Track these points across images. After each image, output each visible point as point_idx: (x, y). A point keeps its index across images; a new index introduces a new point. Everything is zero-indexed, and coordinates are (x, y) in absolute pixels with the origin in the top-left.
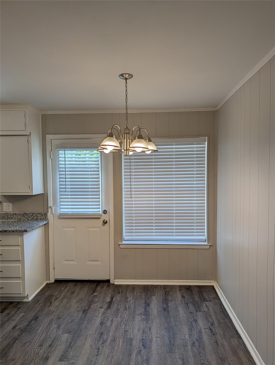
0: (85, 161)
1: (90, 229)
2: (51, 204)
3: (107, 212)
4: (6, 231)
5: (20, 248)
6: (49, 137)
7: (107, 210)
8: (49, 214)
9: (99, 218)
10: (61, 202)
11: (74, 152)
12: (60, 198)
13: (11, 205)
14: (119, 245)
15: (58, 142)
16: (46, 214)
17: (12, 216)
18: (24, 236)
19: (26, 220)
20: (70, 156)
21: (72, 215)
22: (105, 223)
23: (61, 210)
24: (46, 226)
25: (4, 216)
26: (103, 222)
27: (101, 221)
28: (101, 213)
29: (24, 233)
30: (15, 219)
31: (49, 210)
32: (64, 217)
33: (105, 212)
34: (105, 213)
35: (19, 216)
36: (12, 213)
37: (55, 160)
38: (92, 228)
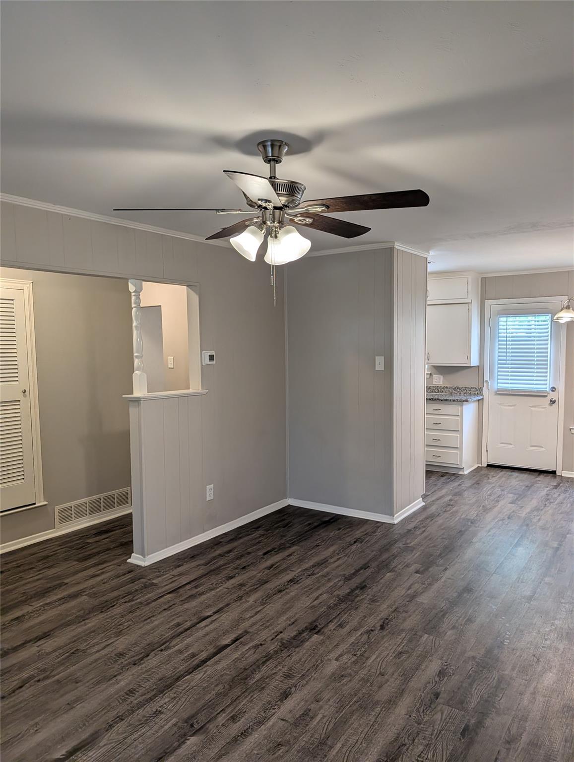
0: (531, 329)
1: (533, 409)
2: (487, 378)
3: (555, 389)
4: (447, 400)
5: (459, 418)
6: (488, 303)
7: (555, 387)
8: (485, 389)
9: (546, 396)
10: (498, 375)
11: (518, 319)
12: (499, 371)
13: (442, 377)
14: (570, 429)
15: (500, 308)
16: (481, 389)
17: (443, 389)
18: (464, 407)
19: (458, 394)
20: (513, 323)
21: (512, 390)
22: (553, 402)
23: (499, 385)
24: (480, 401)
25: (434, 389)
26: (551, 401)
27: (548, 400)
28: (548, 390)
29: (465, 403)
30: (446, 392)
31: (485, 385)
32: (503, 393)
33: (553, 389)
34: (553, 391)
35: (451, 390)
36: (443, 386)
37: (495, 328)
38: (535, 407)
